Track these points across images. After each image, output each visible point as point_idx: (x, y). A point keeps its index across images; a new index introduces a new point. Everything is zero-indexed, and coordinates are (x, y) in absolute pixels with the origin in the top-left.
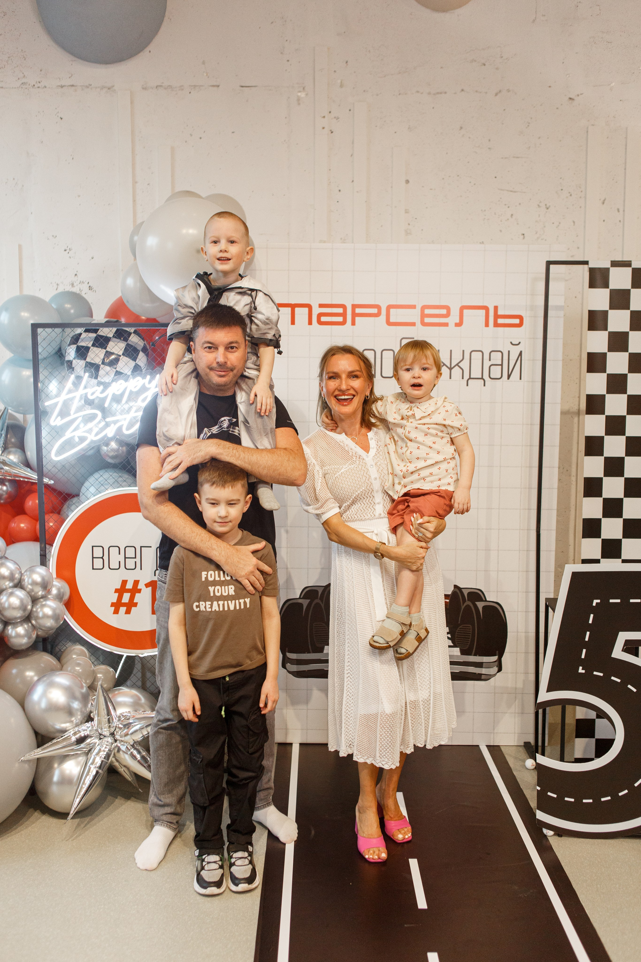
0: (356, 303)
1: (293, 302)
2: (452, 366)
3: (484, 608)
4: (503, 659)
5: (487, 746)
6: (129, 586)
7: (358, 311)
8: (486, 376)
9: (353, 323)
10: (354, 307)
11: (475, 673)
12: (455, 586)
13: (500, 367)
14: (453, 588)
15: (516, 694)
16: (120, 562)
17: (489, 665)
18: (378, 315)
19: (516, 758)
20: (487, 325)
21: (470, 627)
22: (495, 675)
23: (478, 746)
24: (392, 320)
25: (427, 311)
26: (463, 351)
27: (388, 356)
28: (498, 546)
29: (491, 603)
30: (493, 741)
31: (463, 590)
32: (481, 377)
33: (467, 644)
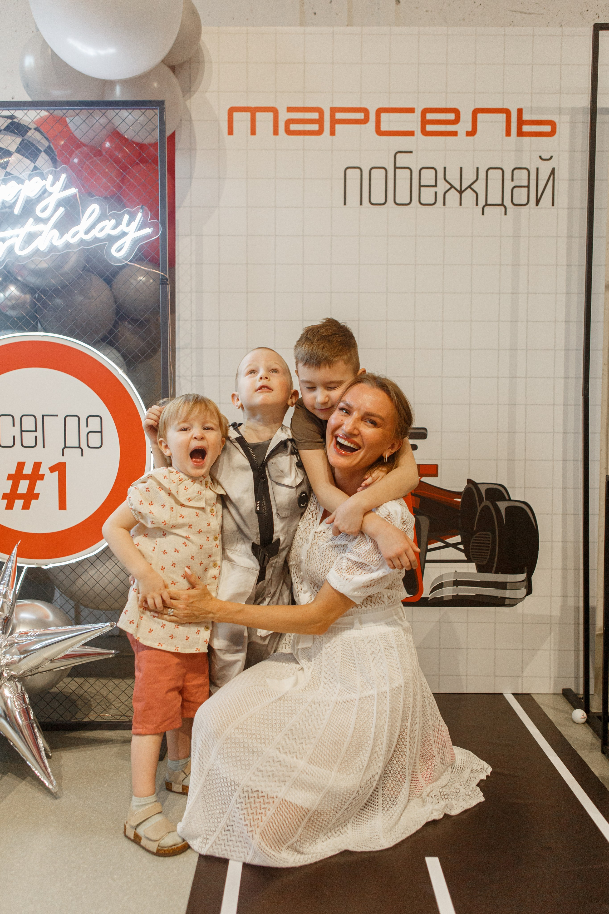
0: (337, 105)
1: (253, 104)
2: (463, 189)
3: (508, 509)
4: (533, 577)
5: (513, 694)
6: (28, 470)
7: (339, 116)
8: (507, 202)
9: (333, 133)
10: (334, 110)
11: (497, 597)
12: (469, 481)
13: (526, 189)
14: (465, 484)
15: (551, 624)
16: (14, 437)
17: (515, 586)
18: (365, 121)
19: (555, 709)
20: (508, 134)
21: (488, 535)
22: (523, 599)
23: (502, 694)
24: (383, 128)
25: (430, 116)
26: (478, 168)
27: (378, 175)
28: (526, 427)
29: (516, 503)
30: (522, 688)
31: (479, 485)
32: (500, 203)
33: (486, 558)
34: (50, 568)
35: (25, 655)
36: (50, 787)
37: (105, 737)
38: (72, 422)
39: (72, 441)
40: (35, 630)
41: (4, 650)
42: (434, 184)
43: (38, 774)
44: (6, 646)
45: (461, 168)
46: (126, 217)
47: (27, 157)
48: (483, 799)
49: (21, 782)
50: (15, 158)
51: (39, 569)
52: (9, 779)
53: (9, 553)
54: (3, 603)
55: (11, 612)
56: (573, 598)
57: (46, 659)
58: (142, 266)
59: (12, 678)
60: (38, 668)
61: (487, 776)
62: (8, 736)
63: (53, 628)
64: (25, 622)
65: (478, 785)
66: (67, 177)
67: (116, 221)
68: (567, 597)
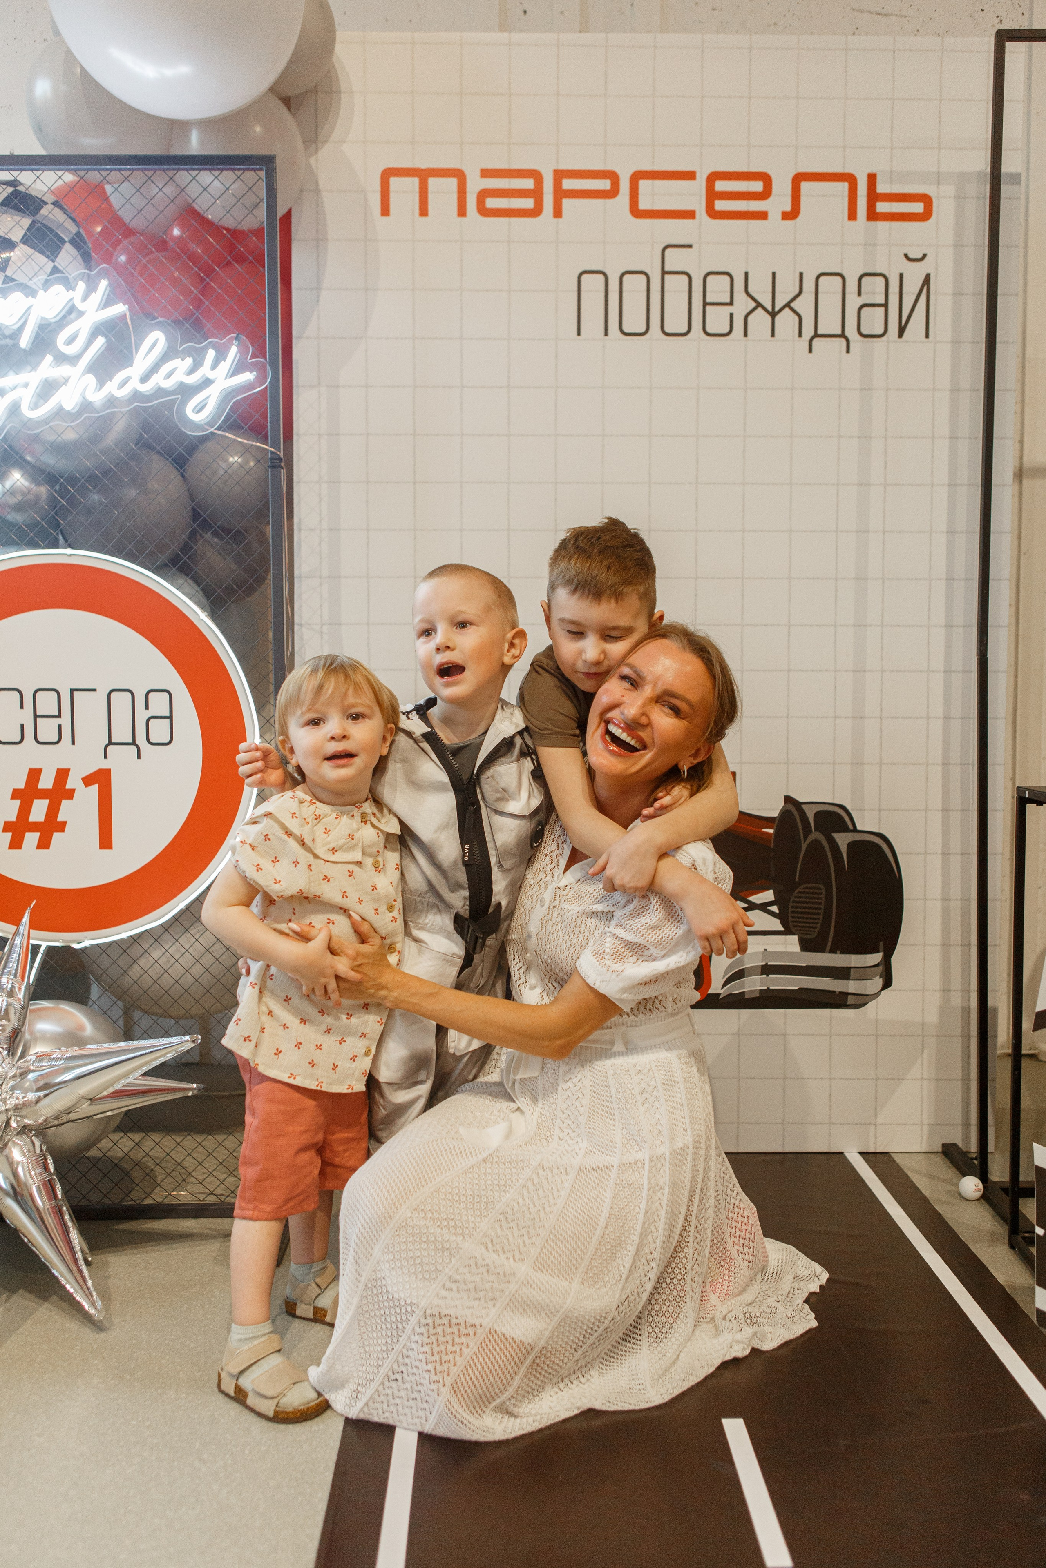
0: (564, 166)
1: (423, 165)
2: (777, 309)
3: (852, 845)
4: (894, 960)
5: (860, 1153)
6: (46, 782)
7: (568, 184)
8: (851, 331)
9: (558, 213)
10: (560, 175)
11: (834, 992)
12: (788, 799)
13: (882, 309)
14: (781, 804)
15: (924, 1036)
16: (22, 726)
17: (864, 973)
18: (613, 193)
19: (930, 1177)
20: (852, 216)
21: (820, 889)
22: (877, 995)
23: (842, 1153)
24: (643, 205)
25: (721, 186)
26: (801, 274)
27: (635, 286)
28: (881, 709)
29: (866, 835)
30: (876, 1143)
31: (804, 806)
32: (839, 332)
33: (816, 928)
34: (86, 948)
35: (47, 1092)
36: (92, 1311)
37: (180, 1229)
38: (121, 702)
39: (122, 733)
40: (63, 1049)
41: (12, 1083)
42: (728, 300)
43: (72, 1290)
44: (14, 1076)
45: (774, 274)
46: (211, 354)
47: (41, 252)
48: (814, 1324)
49: (41, 1305)
50: (19, 253)
51: (67, 949)
52: (22, 1300)
53: (17, 922)
54: (8, 1005)
55: (22, 1020)
56: (959, 994)
57: (83, 1097)
58: (239, 437)
59: (24, 1130)
60: (69, 1113)
61: (821, 1286)
62: (19, 1227)
63: (94, 1046)
64: (44, 1037)
65: (806, 1301)
66: (110, 285)
67: (194, 360)
68: (949, 991)
